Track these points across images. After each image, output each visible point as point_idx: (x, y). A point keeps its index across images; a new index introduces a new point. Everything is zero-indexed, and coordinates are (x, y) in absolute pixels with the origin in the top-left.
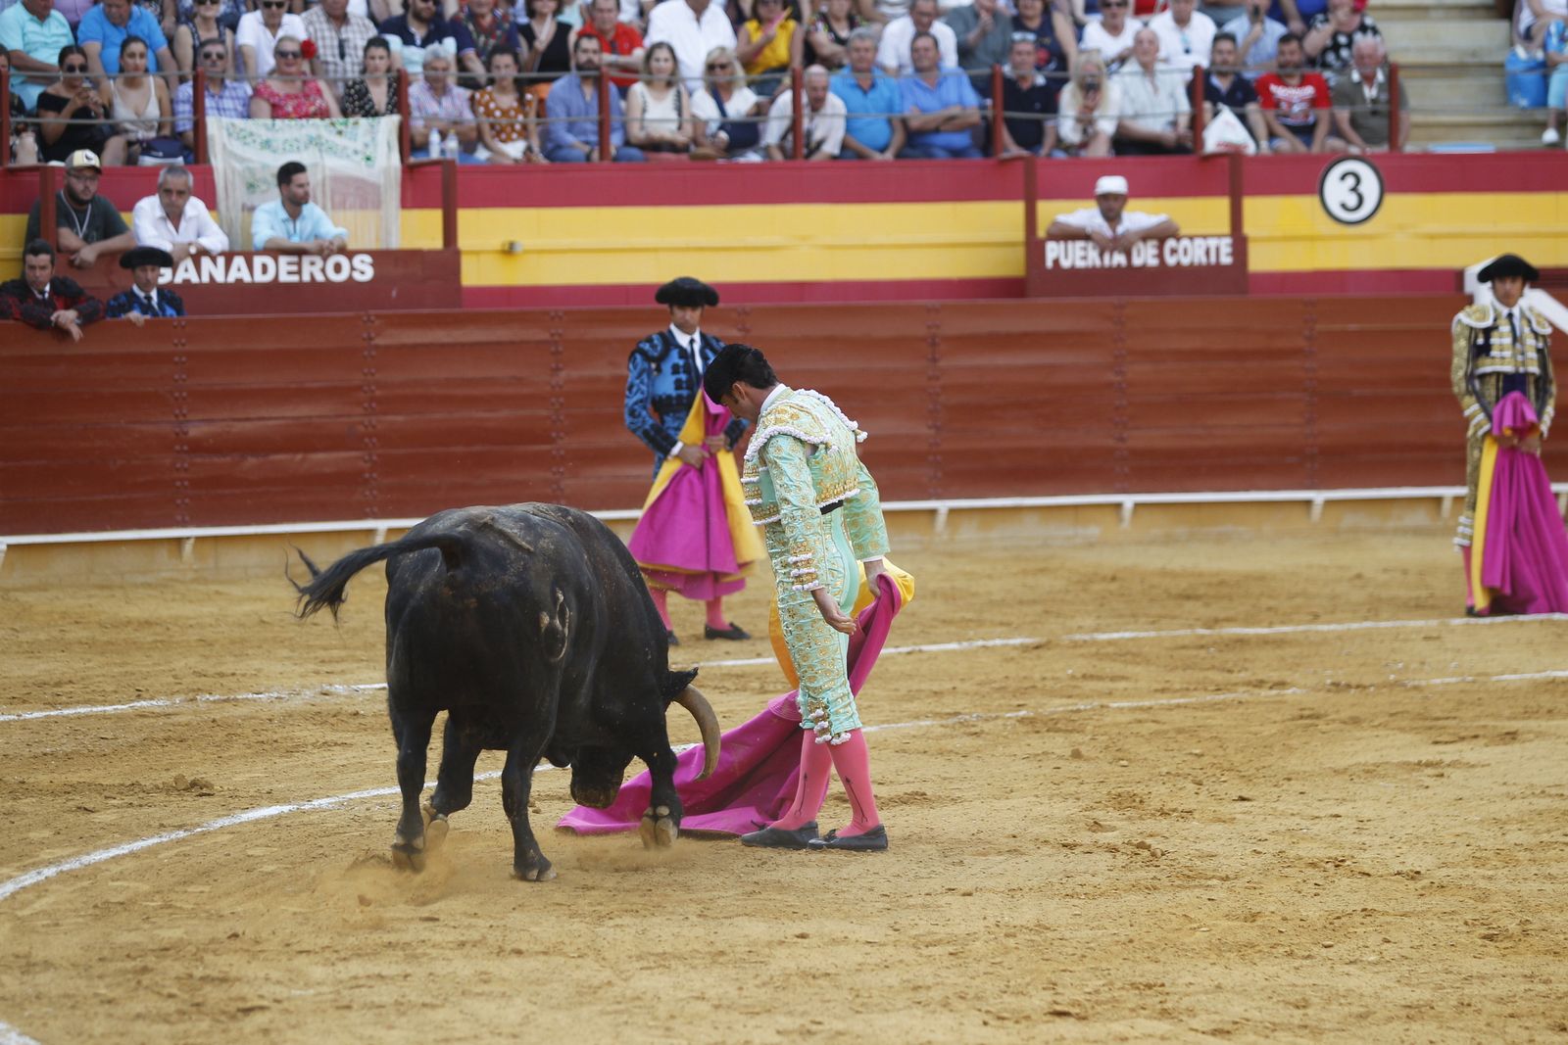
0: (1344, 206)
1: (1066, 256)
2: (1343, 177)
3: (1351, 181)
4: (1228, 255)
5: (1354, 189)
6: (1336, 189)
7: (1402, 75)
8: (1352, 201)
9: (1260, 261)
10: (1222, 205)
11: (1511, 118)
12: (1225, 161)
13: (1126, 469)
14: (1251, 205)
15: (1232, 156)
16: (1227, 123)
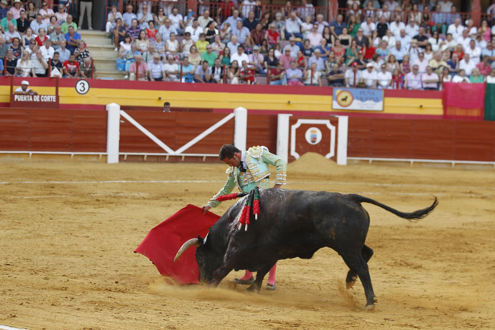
0: (81, 90)
1: (19, 98)
2: (81, 84)
3: (82, 85)
4: (55, 100)
5: (83, 87)
6: (79, 86)
7: (94, 62)
8: (82, 89)
9: (62, 101)
10: (54, 89)
11: (118, 72)
12: (55, 79)
13: (31, 146)
14: (60, 89)
15: (57, 78)
16: (56, 71)
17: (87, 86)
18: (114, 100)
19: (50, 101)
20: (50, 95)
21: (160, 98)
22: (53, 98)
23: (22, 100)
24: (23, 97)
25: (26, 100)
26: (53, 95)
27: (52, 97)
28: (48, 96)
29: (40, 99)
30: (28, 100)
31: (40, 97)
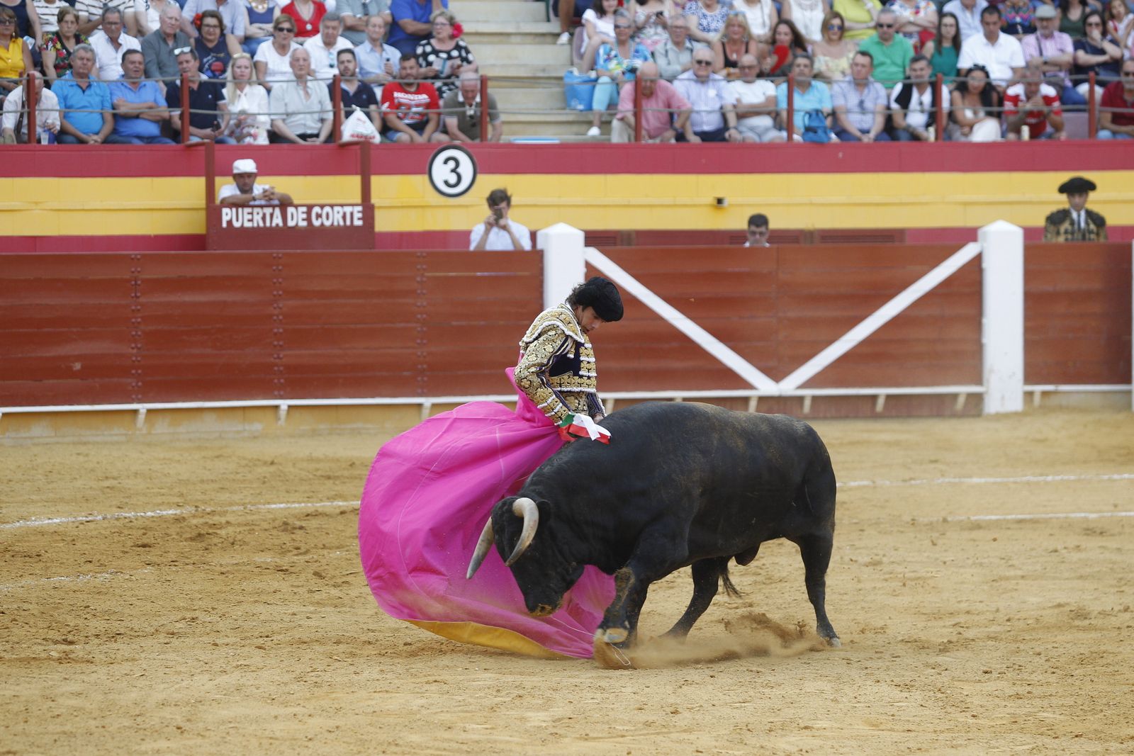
0: (446, 183)
1: (237, 220)
2: (446, 162)
3: (452, 164)
4: (359, 219)
5: (454, 171)
6: (441, 171)
7: (490, 83)
8: (453, 179)
9: (384, 223)
10: (356, 181)
11: (571, 118)
12: (357, 147)
13: (282, 381)
14: (376, 181)
15: (362, 144)
16: (359, 120)
17: (466, 168)
18: (561, 211)
19: (342, 223)
20: (342, 206)
21: (720, 201)
22: (352, 214)
23: (248, 225)
24: (252, 213)
25: (261, 224)
26: (353, 205)
27: (348, 210)
28: (336, 209)
29: (309, 219)
30: (268, 224)
31: (309, 213)
